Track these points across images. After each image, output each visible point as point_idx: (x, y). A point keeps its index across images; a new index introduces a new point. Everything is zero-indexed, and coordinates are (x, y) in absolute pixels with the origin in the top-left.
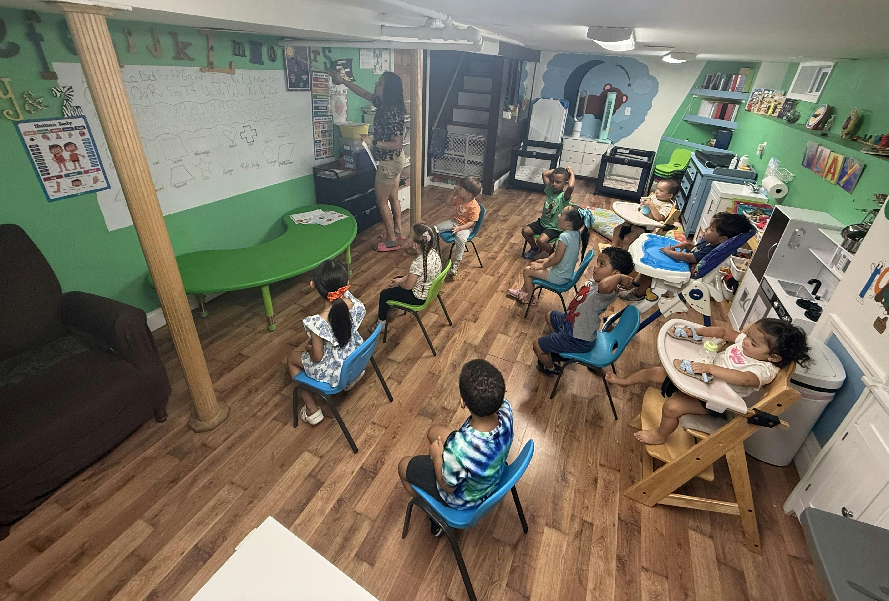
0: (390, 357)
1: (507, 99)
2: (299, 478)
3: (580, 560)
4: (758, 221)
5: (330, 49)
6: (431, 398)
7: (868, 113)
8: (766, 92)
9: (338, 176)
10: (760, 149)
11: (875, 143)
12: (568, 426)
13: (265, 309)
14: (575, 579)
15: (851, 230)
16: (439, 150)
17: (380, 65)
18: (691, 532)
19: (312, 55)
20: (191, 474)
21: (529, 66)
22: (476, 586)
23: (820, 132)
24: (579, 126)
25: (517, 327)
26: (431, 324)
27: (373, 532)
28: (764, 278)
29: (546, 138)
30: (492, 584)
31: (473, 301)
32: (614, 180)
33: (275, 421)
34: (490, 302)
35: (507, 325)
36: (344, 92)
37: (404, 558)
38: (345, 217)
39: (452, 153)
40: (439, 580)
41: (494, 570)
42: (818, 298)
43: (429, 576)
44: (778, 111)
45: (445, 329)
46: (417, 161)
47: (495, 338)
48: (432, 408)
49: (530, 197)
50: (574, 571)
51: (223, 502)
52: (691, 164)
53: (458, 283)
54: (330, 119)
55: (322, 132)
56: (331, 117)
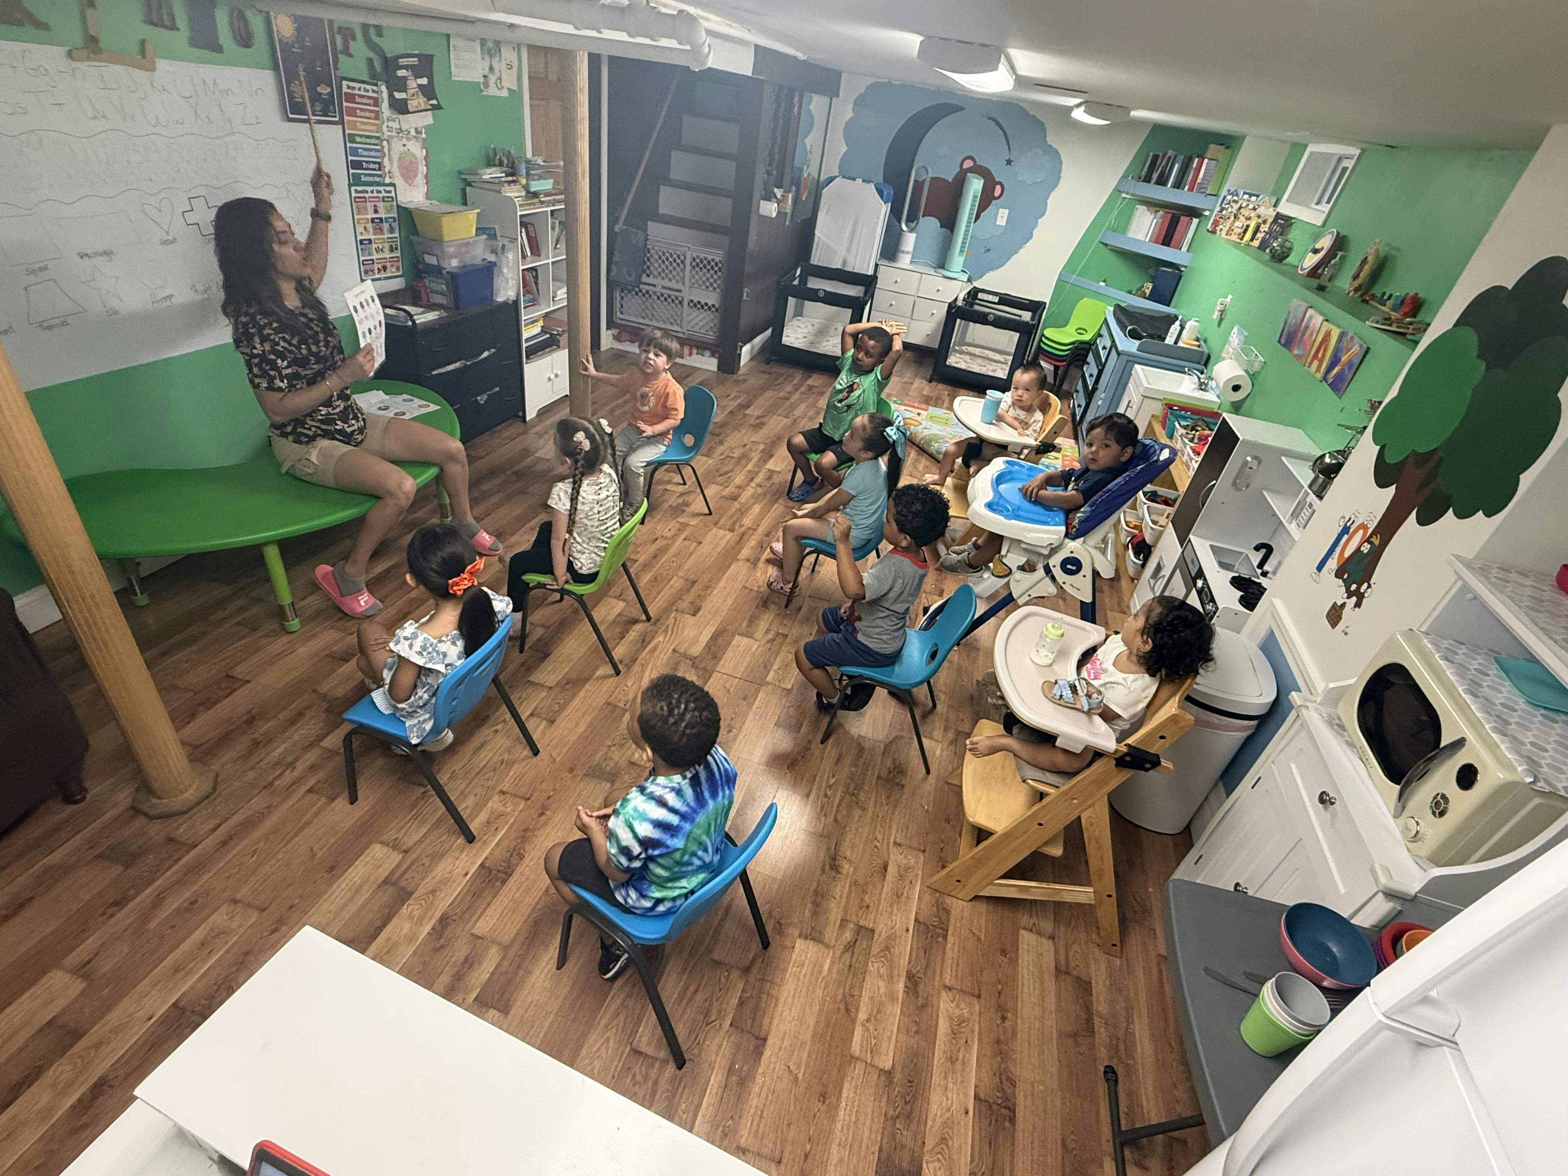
0: (533, 678)
1: (769, 173)
2: (366, 888)
3: (848, 983)
4: (1196, 440)
5: (379, 30)
6: (610, 747)
7: (1394, 253)
8: (1246, 197)
9: (414, 321)
10: (1219, 307)
11: (1394, 309)
12: (847, 786)
13: (272, 590)
14: (839, 1009)
15: (1327, 460)
16: (630, 276)
17: (497, 74)
18: (1023, 932)
19: (339, 39)
20: (149, 890)
21: (817, 104)
22: (681, 1031)
23: (1315, 283)
24: (909, 241)
25: (770, 625)
26: (611, 618)
27: (506, 963)
28: (1190, 541)
29: (845, 262)
30: (707, 1024)
31: (692, 577)
32: (969, 354)
33: (312, 795)
34: (724, 579)
35: (753, 620)
36: (418, 131)
37: (561, 999)
38: (433, 407)
39: (658, 282)
40: (621, 1025)
41: (711, 1005)
42: (1264, 574)
43: (604, 1021)
44: (1260, 236)
45: (638, 627)
46: (581, 300)
47: (730, 643)
48: (612, 765)
49: (810, 382)
50: (839, 997)
51: (221, 933)
52: (1104, 332)
53: (664, 543)
54: (390, 192)
55: (373, 220)
56: (392, 188)
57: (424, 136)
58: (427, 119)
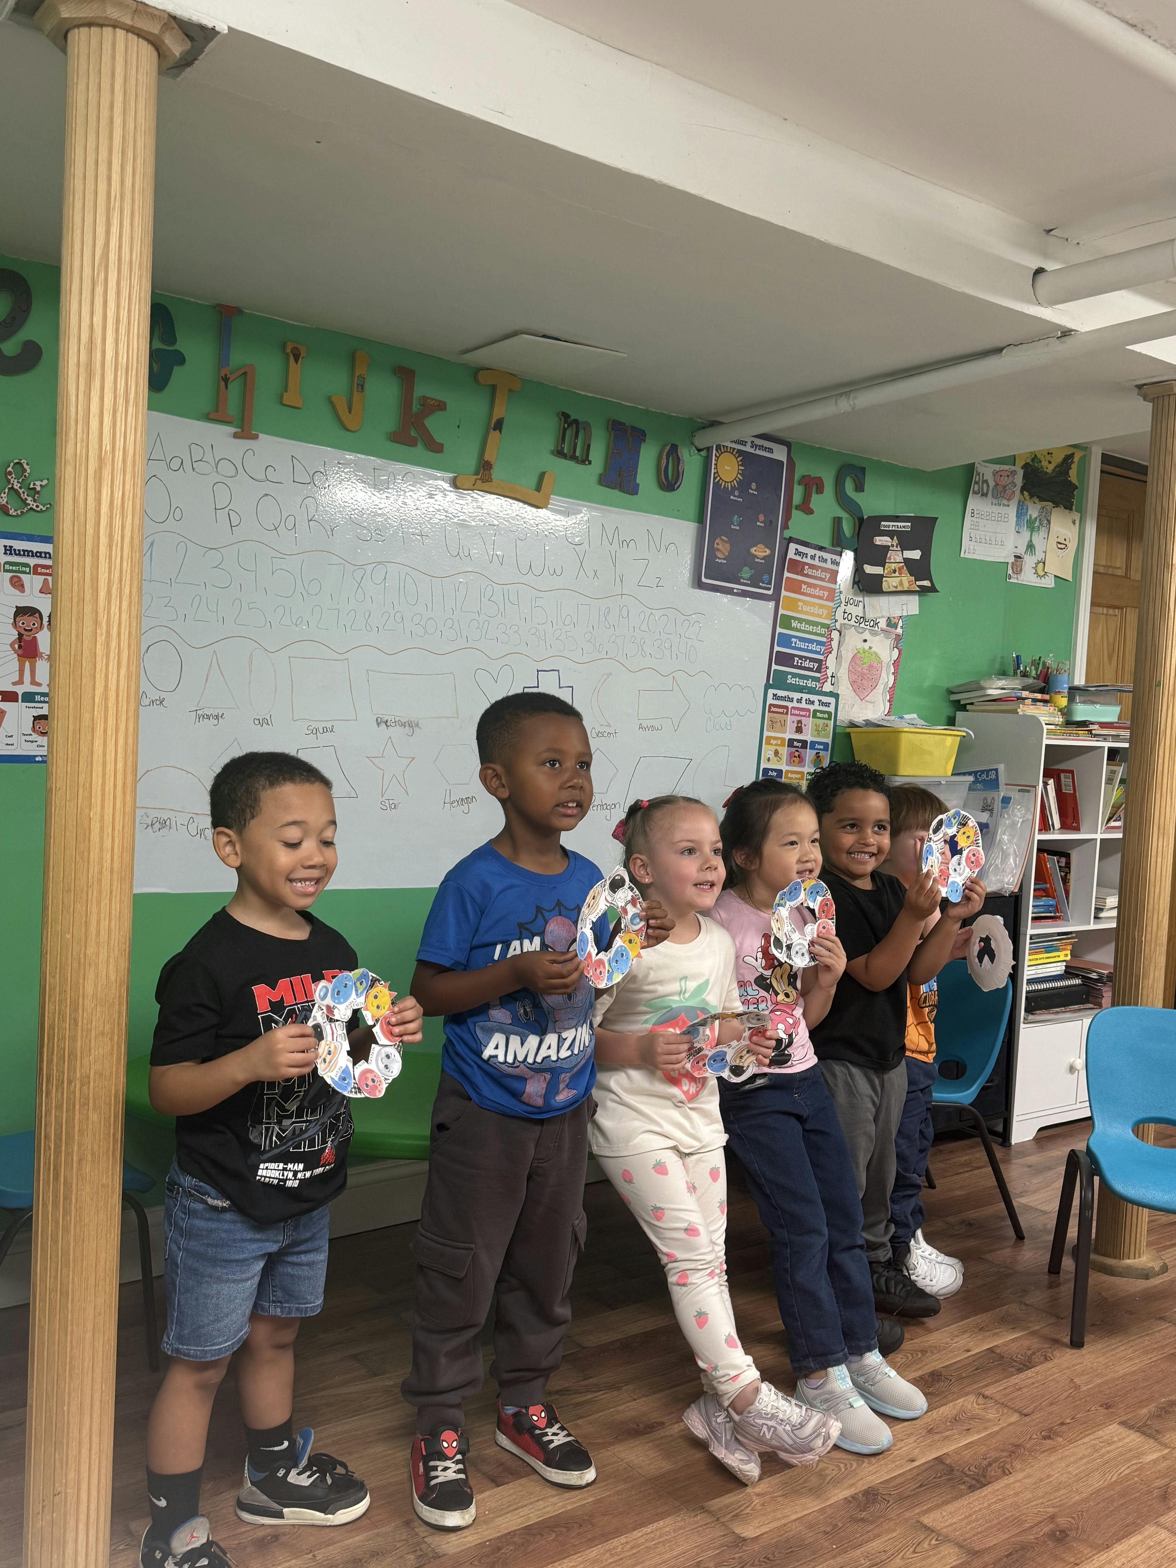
17: (1039, 555)
36: (891, 623)
54: (827, 705)
55: (791, 742)
56: (832, 700)
57: (899, 631)
58: (911, 605)
